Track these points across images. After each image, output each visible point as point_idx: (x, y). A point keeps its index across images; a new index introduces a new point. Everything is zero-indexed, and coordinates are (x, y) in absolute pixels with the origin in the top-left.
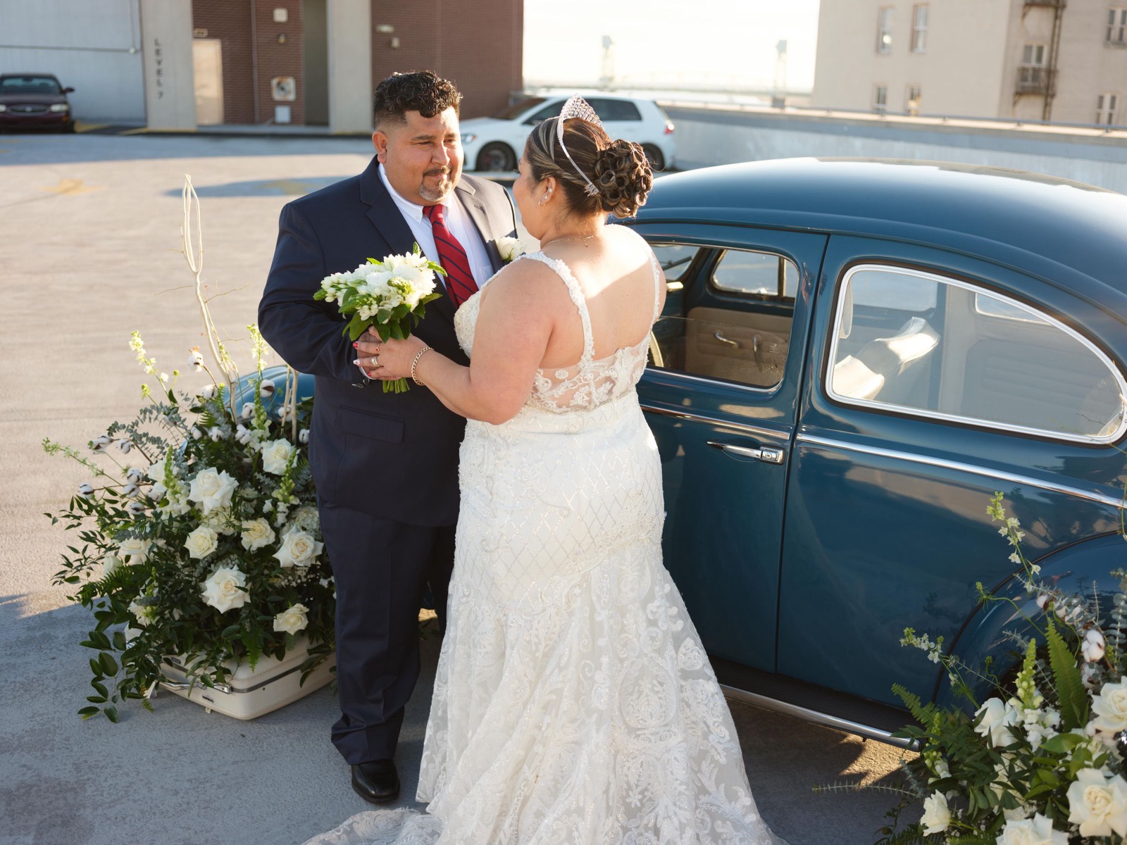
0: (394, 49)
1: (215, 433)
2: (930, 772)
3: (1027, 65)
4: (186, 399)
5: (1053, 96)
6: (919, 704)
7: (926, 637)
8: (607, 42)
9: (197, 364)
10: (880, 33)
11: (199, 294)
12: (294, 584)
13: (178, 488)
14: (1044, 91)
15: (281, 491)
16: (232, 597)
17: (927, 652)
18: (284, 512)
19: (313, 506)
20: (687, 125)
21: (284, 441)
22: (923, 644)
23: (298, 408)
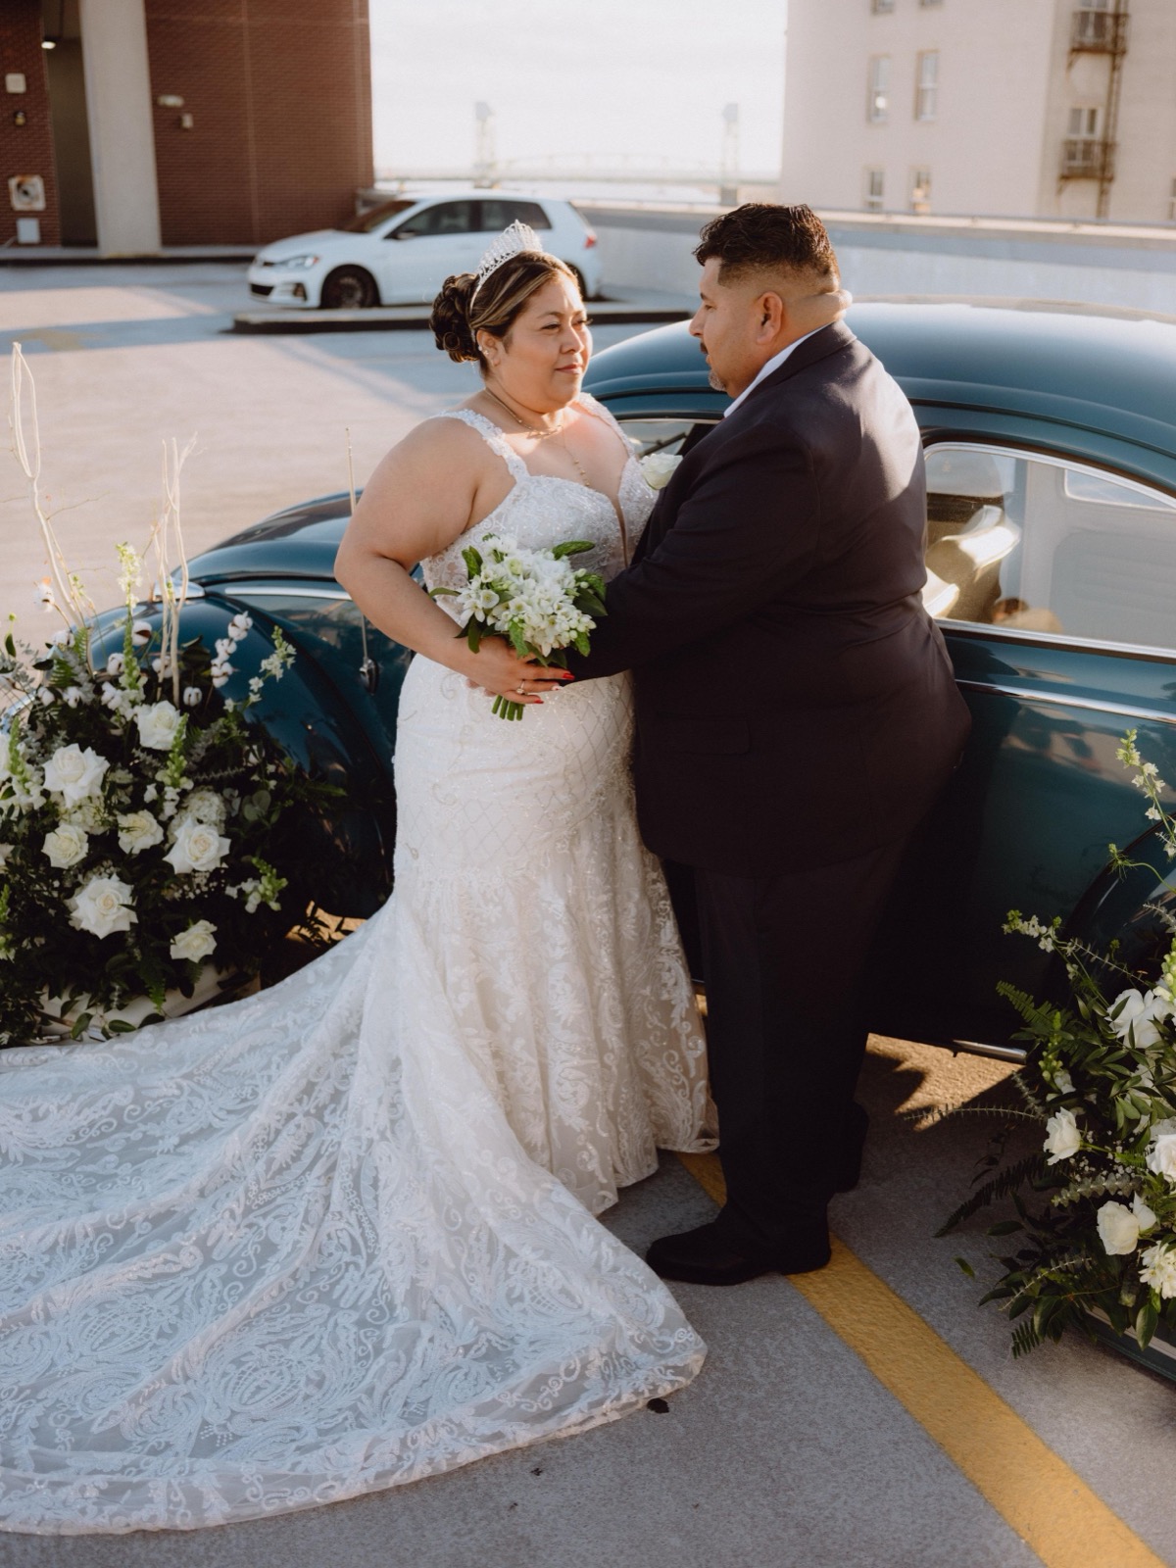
0: (186, 130)
1: (72, 695)
2: (1048, 1087)
3: (1074, 137)
4: (27, 652)
5: (1111, 180)
6: (1033, 1005)
7: (1035, 920)
8: (483, 112)
9: (47, 601)
10: (872, 94)
11: (37, 506)
12: (191, 895)
13: (28, 775)
14: (1098, 173)
15: (168, 772)
16: (114, 917)
17: (1038, 939)
18: (173, 800)
19: (209, 790)
20: (614, 234)
21: (165, 704)
22: (1032, 928)
23: (180, 658)
